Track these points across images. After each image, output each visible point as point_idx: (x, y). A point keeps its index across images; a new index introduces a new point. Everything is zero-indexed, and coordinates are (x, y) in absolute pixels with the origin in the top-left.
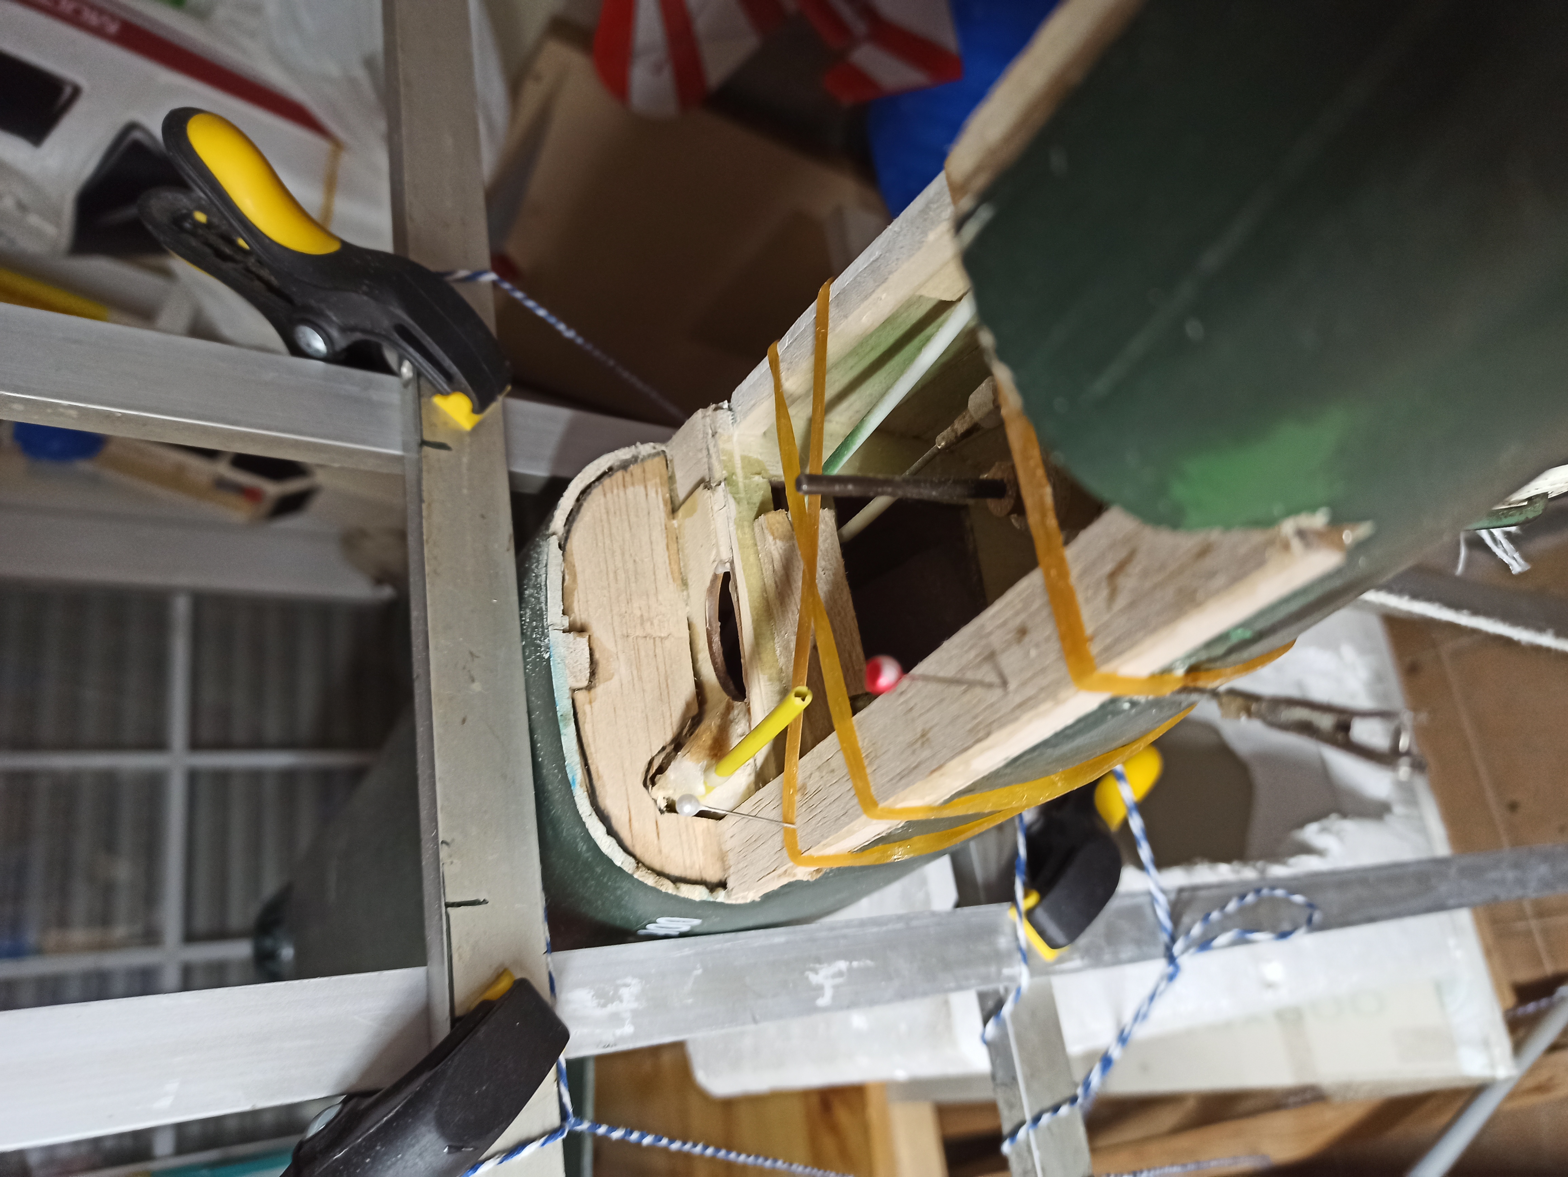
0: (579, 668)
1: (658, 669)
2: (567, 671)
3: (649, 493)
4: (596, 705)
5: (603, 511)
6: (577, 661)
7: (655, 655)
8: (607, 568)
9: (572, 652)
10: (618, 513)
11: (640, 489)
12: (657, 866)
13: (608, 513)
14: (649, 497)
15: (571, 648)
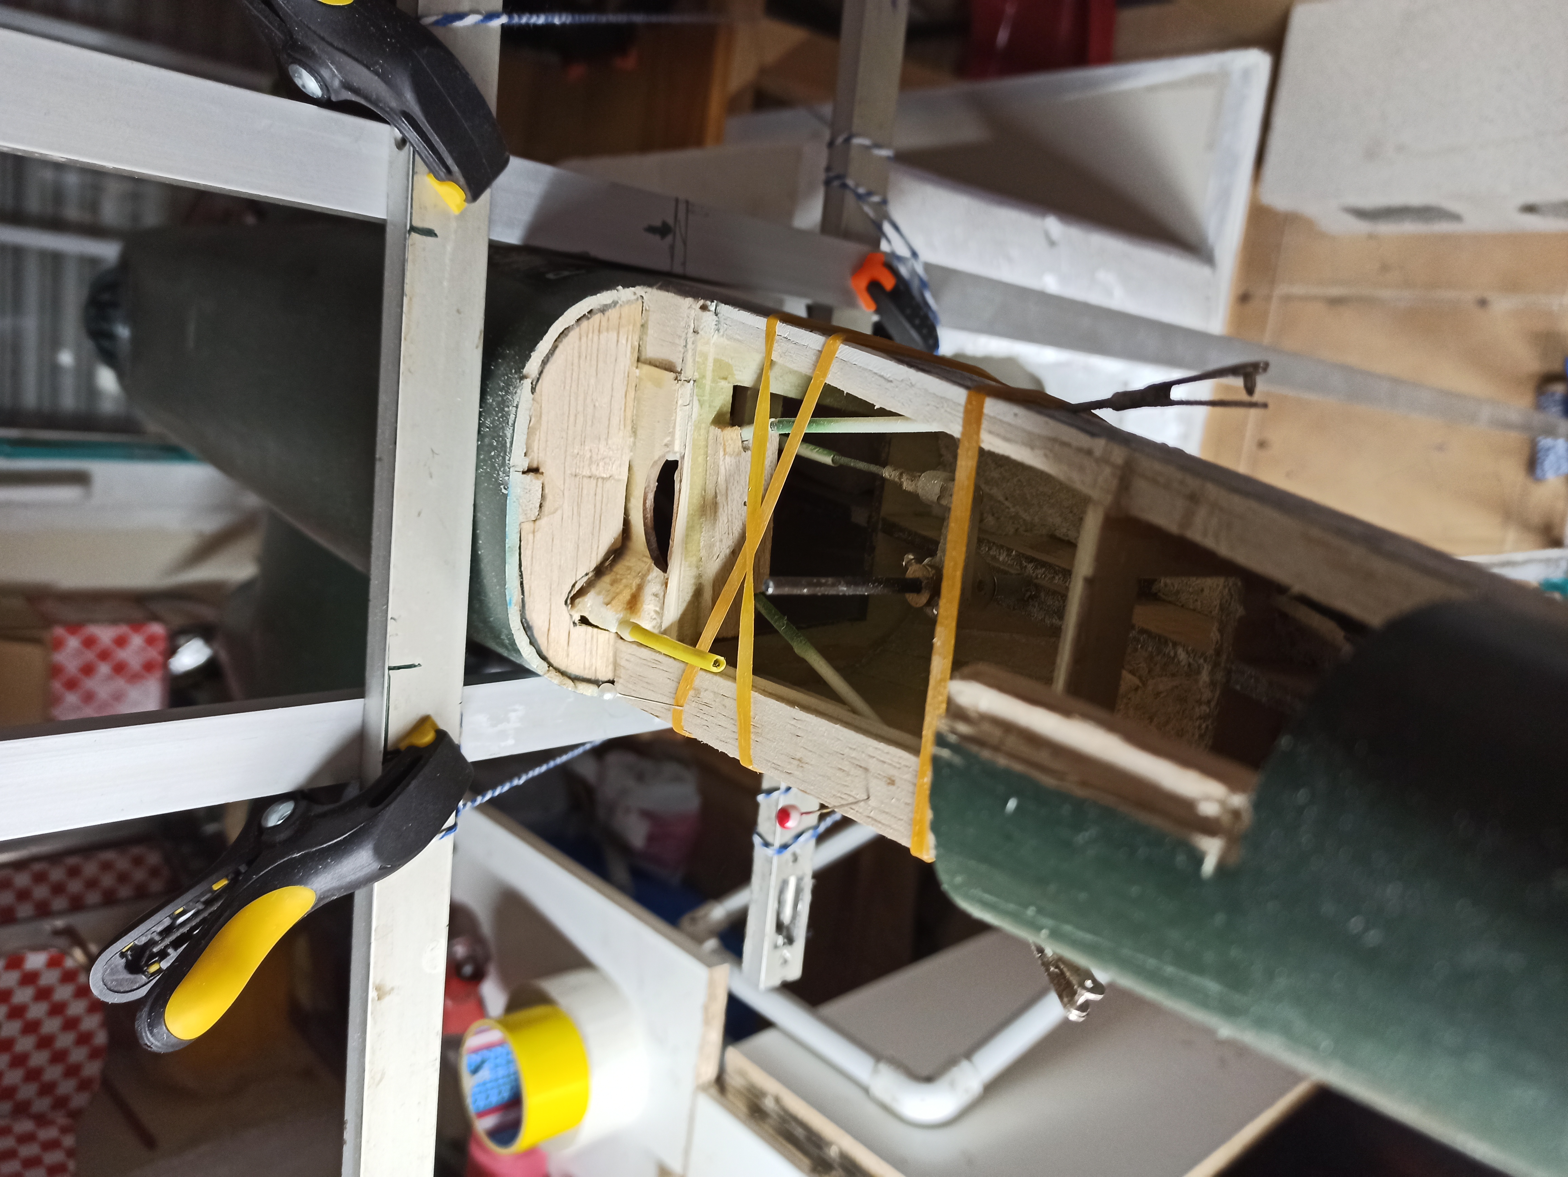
0: (531, 507)
1: (595, 506)
2: (520, 510)
3: (620, 340)
4: (538, 535)
5: (576, 354)
6: (530, 501)
7: (596, 494)
8: (569, 411)
9: (527, 492)
10: (588, 358)
11: (613, 335)
12: (563, 667)
13: (580, 357)
14: (619, 344)
15: (527, 489)
